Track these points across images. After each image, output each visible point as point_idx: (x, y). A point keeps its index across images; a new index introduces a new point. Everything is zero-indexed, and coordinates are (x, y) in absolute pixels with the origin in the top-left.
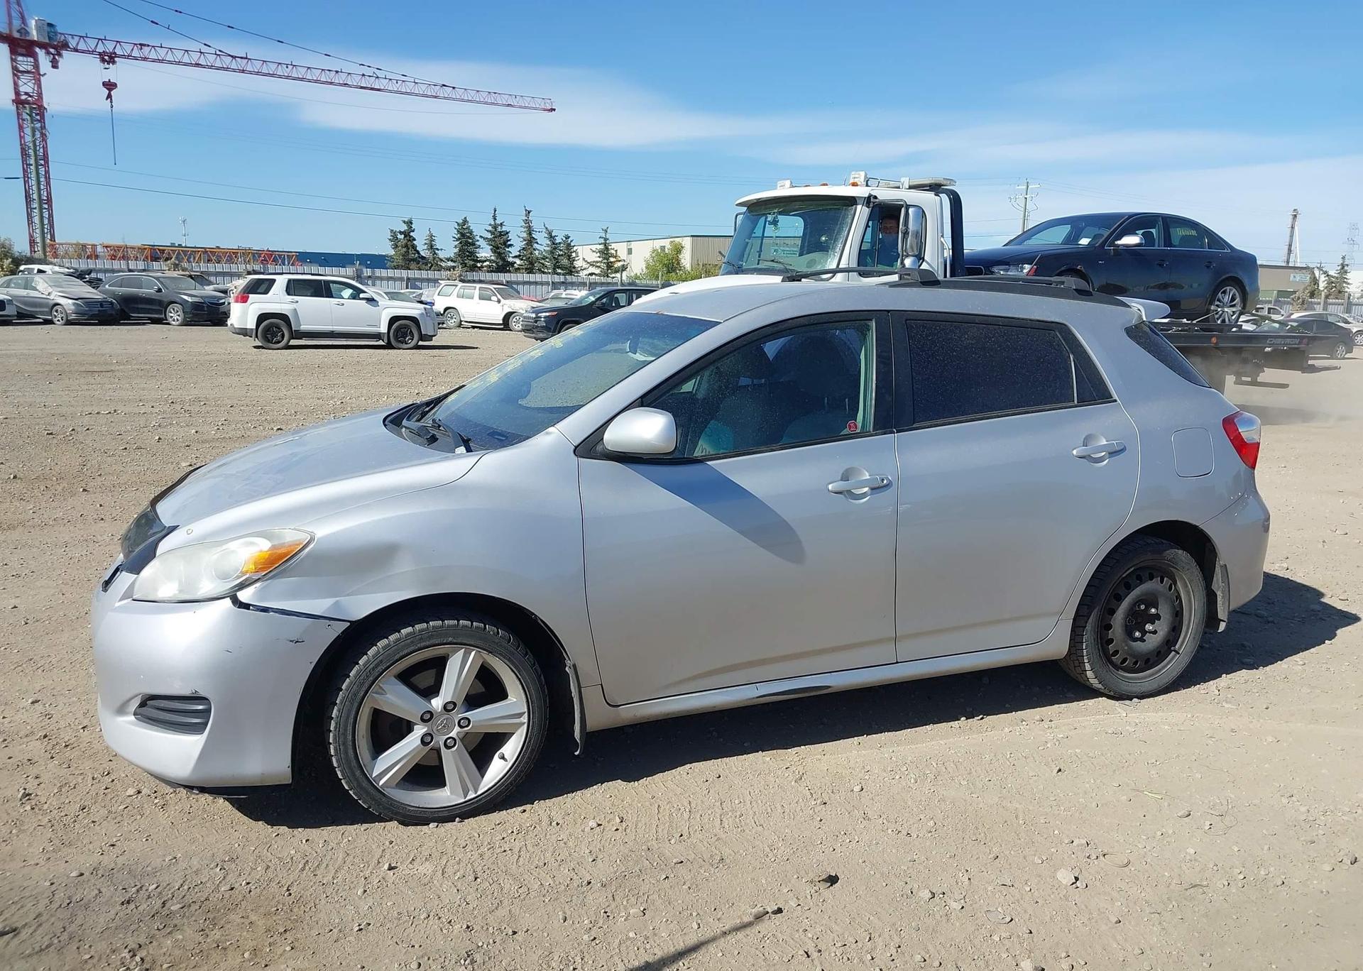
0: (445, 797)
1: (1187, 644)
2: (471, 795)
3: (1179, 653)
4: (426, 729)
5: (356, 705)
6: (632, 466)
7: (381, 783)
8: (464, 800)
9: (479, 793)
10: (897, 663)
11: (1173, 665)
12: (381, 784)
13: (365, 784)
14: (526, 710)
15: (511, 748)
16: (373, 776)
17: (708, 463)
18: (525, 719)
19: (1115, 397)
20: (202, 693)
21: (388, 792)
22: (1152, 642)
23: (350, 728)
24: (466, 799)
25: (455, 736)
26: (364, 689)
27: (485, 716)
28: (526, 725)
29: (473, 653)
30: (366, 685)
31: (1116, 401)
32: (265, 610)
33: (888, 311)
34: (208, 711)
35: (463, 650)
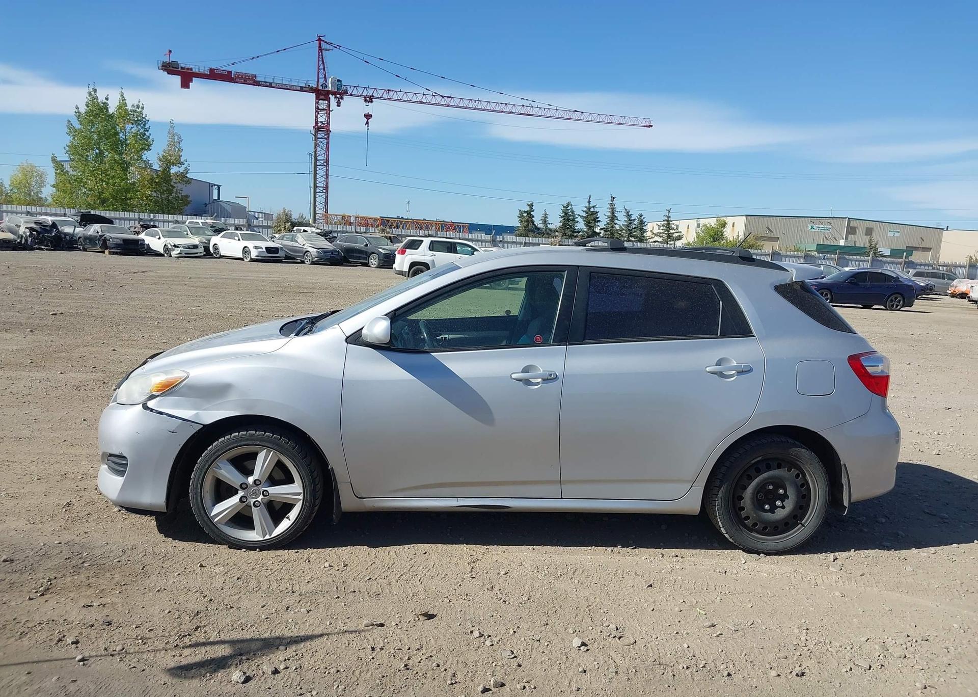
0: (252, 536)
1: (811, 520)
2: (267, 537)
3: (804, 526)
4: (243, 493)
5: (203, 473)
6: (381, 352)
7: (216, 520)
8: (262, 539)
9: (272, 536)
10: (562, 498)
11: (798, 534)
12: (215, 521)
13: (206, 519)
14: (302, 492)
15: (294, 514)
16: (211, 515)
17: (432, 354)
18: (301, 497)
19: (755, 334)
20: (125, 455)
21: (219, 526)
22: (780, 514)
23: (199, 485)
24: (265, 539)
25: (260, 500)
26: (208, 464)
27: (278, 491)
28: (302, 501)
29: (272, 452)
30: (210, 462)
31: (754, 336)
32: (161, 413)
33: (578, 266)
34: (127, 464)
35: (266, 450)
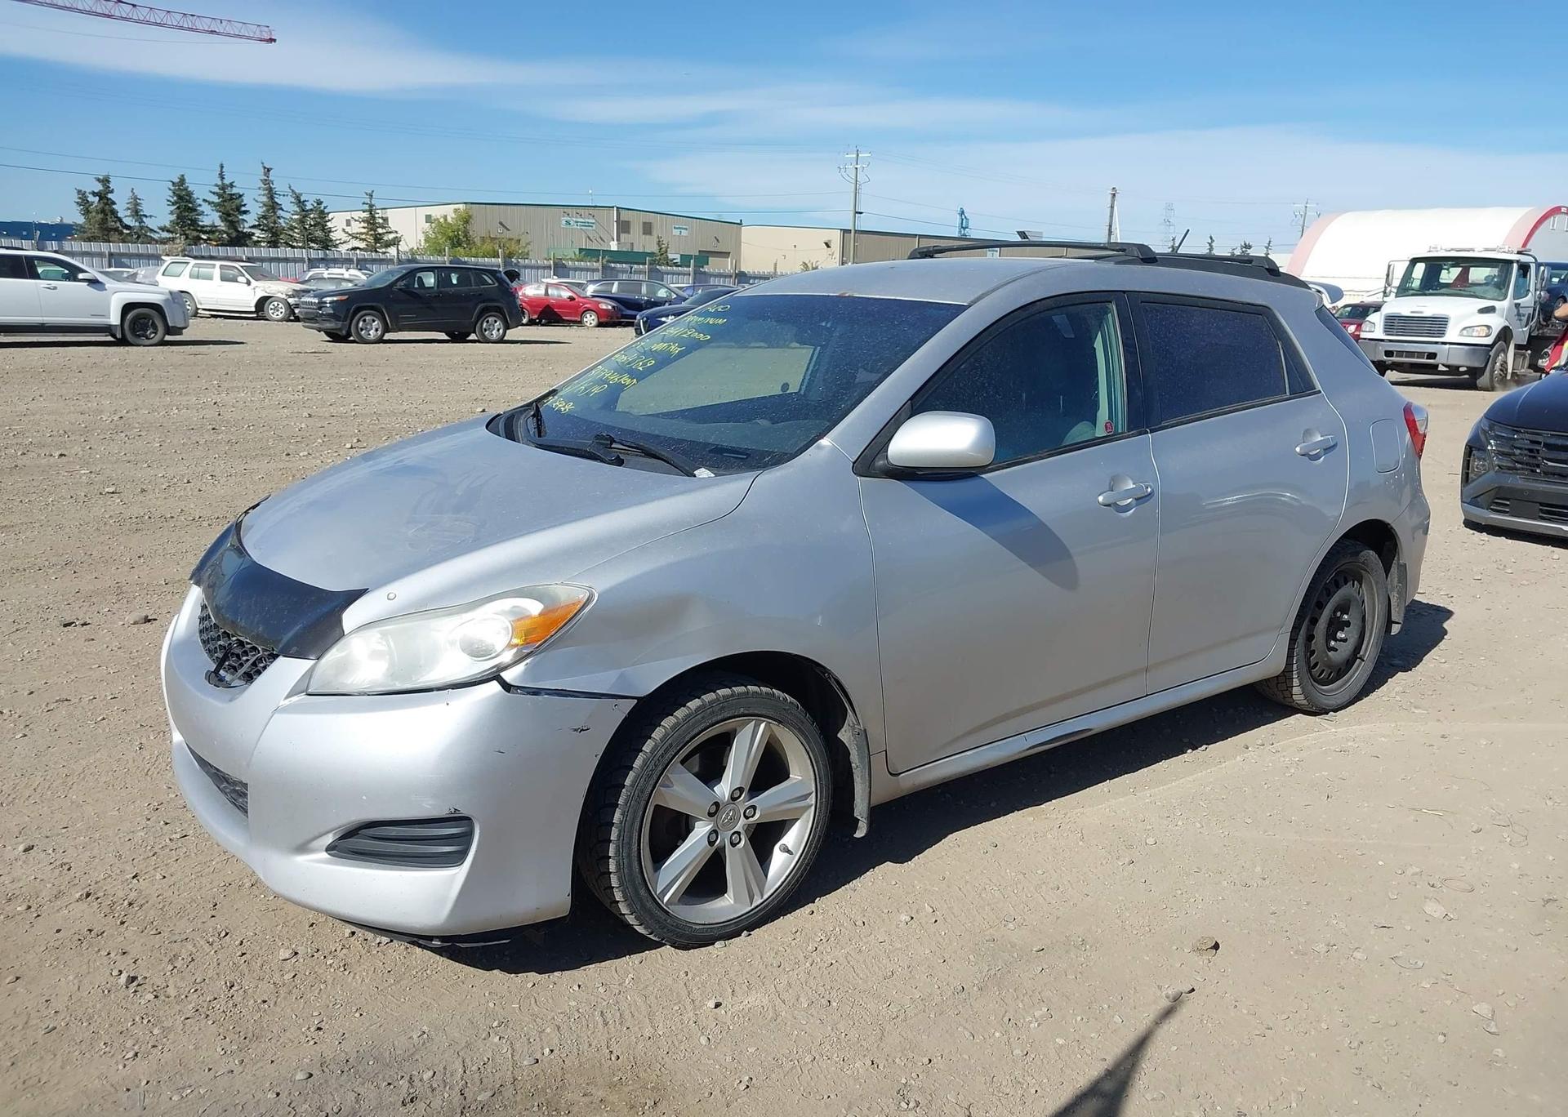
0: (727, 906)
1: (1370, 651)
2: (758, 901)
3: (1363, 661)
4: (710, 826)
5: (643, 803)
6: (912, 483)
7: (666, 899)
8: (750, 908)
9: (765, 897)
10: (1147, 695)
11: (1360, 673)
12: (665, 901)
13: (650, 904)
14: (814, 789)
15: (795, 838)
16: (658, 893)
17: (983, 476)
18: (812, 800)
19: (1319, 387)
20: (465, 812)
21: (671, 910)
22: (1343, 651)
23: (635, 834)
24: (753, 907)
25: (741, 830)
26: (652, 782)
27: (769, 802)
28: (813, 807)
29: (763, 726)
30: (655, 777)
31: (1320, 392)
32: (536, 692)
33: (1124, 292)
34: (469, 835)
35: (754, 722)
